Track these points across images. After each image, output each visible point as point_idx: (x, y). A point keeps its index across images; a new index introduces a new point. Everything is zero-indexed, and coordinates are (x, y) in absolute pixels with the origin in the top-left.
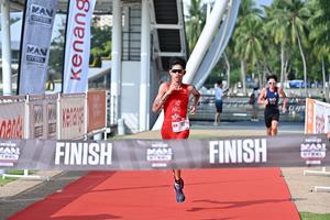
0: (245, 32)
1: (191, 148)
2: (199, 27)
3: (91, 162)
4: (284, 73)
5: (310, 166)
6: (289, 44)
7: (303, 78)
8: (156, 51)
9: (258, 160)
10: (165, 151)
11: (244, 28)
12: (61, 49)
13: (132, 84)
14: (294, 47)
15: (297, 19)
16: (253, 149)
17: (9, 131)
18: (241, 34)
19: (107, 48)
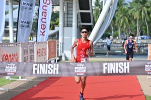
0: (121, 14)
1: (95, 66)
2: (99, 11)
3: (49, 73)
4: (138, 32)
5: (149, 74)
6: (140, 19)
7: (147, 35)
8: (79, 22)
9: (125, 72)
10: (83, 67)
11: (120, 12)
12: (36, 22)
13: (69, 38)
14: (143, 20)
15: (144, 8)
16: (123, 67)
17: (12, 59)
18: (119, 15)
19: (57, 21)
